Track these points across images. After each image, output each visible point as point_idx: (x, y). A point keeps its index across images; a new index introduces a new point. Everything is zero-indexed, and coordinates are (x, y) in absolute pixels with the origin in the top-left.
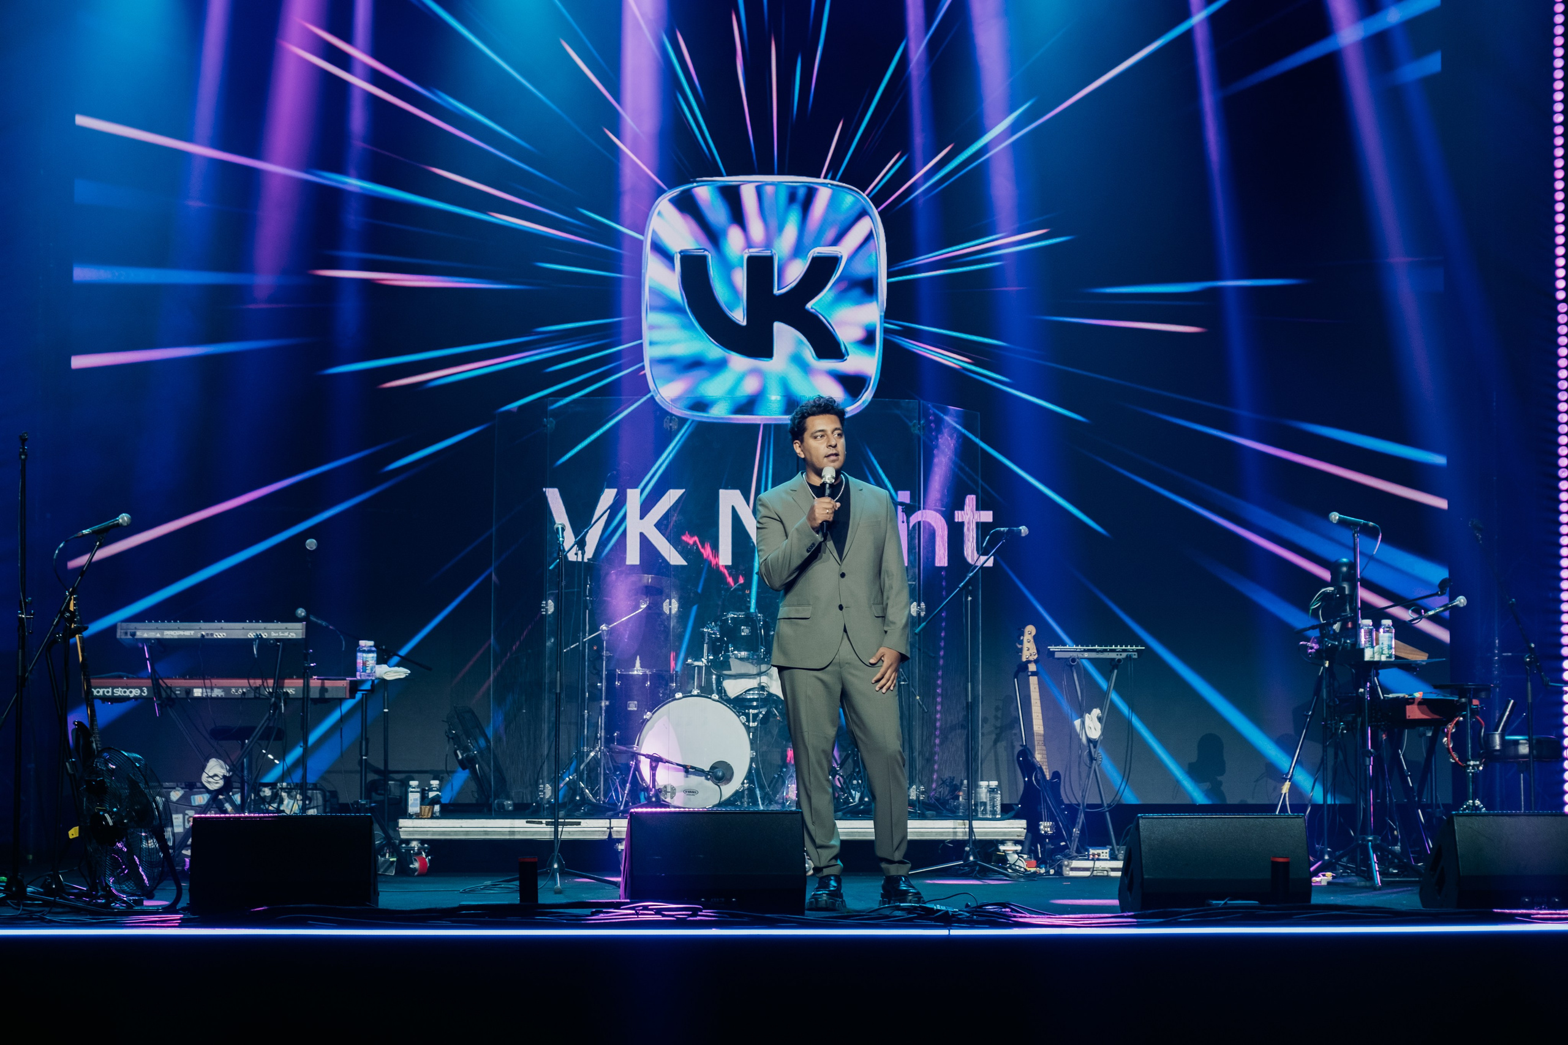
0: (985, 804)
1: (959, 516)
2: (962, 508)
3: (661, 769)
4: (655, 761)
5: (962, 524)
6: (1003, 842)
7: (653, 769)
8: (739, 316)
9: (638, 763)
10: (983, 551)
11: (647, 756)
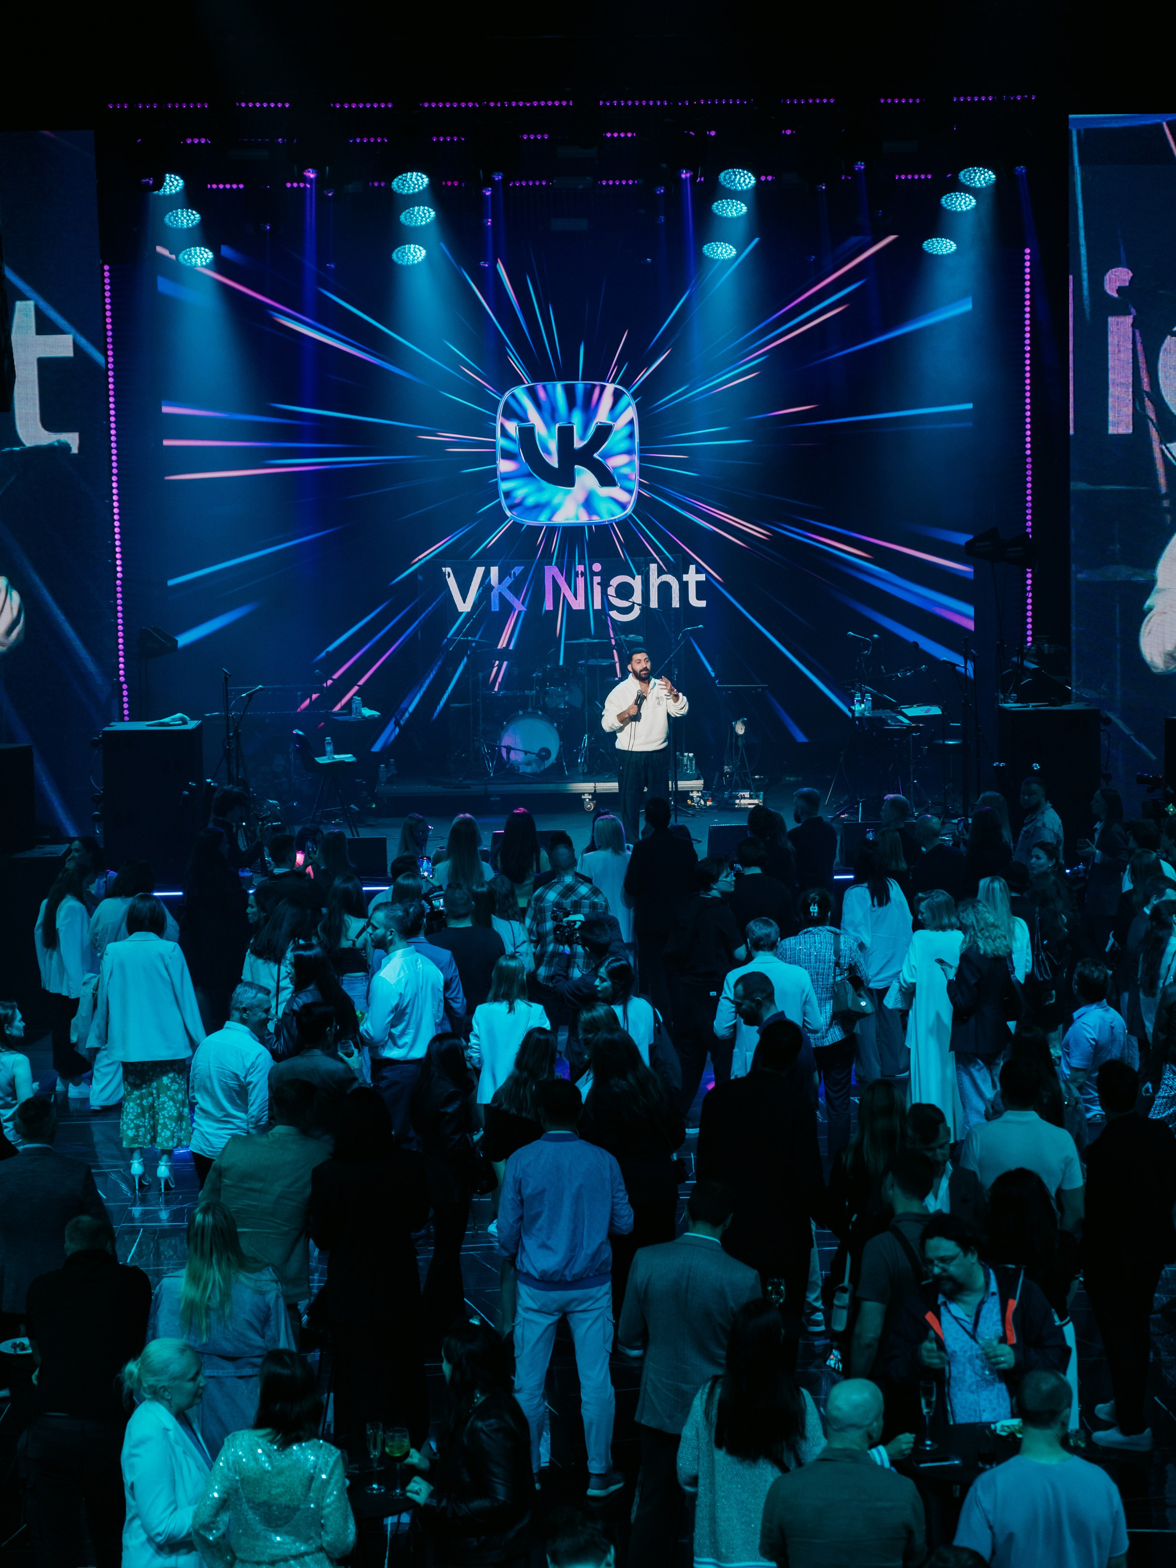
0: (686, 765)
1: (685, 578)
2: (687, 573)
3: (512, 752)
4: (509, 749)
5: (687, 582)
6: (692, 791)
7: (508, 753)
8: (554, 462)
9: (500, 751)
10: (699, 598)
11: (505, 747)
